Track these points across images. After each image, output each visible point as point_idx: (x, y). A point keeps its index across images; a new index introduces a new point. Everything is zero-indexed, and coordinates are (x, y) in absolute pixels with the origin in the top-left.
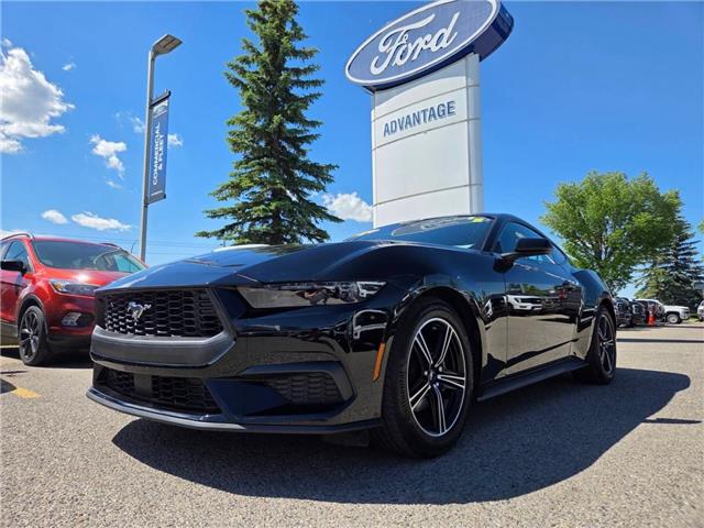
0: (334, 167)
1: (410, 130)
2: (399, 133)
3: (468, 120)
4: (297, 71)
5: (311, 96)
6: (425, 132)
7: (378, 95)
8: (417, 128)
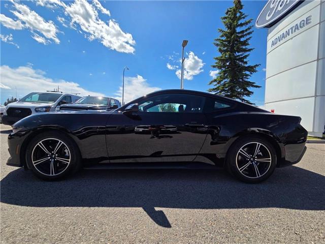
0: (258, 65)
1: (284, 40)
2: (279, 43)
3: (320, 23)
4: (243, 32)
5: (247, 39)
6: (291, 39)
7: (269, 29)
8: (288, 37)
